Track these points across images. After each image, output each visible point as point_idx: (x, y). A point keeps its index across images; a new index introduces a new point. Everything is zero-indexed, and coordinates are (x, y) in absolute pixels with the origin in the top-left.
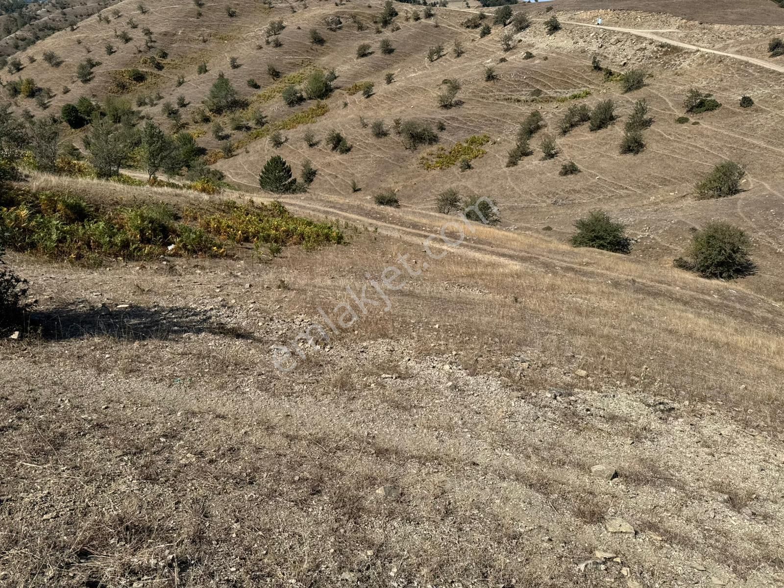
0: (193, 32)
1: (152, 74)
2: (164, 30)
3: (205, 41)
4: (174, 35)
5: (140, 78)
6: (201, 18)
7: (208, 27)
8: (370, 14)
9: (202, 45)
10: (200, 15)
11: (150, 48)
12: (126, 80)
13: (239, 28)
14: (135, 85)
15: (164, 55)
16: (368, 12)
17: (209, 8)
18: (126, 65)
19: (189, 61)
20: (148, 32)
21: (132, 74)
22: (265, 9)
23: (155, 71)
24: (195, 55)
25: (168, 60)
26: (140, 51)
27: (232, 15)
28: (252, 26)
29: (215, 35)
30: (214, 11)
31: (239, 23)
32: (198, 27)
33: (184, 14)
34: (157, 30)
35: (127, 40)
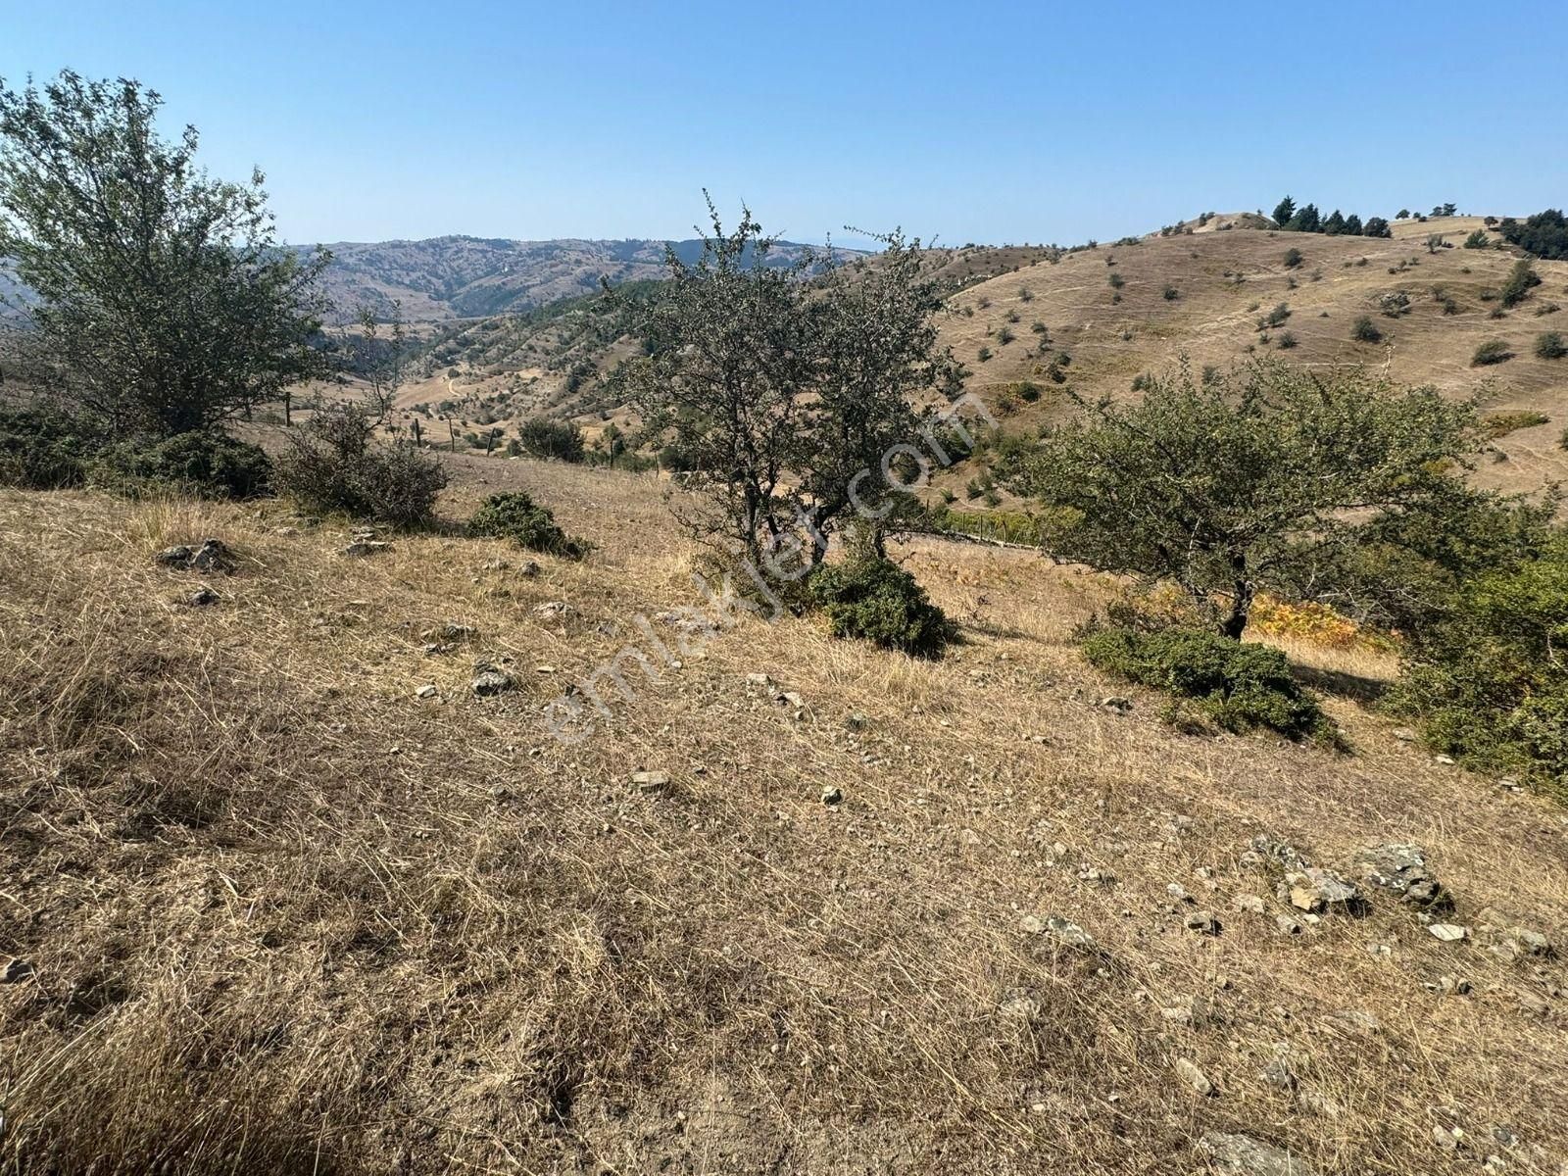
0: (1106, 325)
1: (1048, 389)
2: (1062, 324)
3: (1127, 338)
4: (1080, 330)
5: (1031, 394)
6: (1120, 304)
7: (1131, 317)
8: (1470, 285)
9: (1121, 345)
10: (1118, 299)
11: (1044, 350)
12: (1013, 398)
13: (1185, 316)
14: (1024, 405)
15: (1066, 361)
16: (1466, 280)
17: (1133, 289)
18: (1009, 376)
19: (1104, 369)
20: (1040, 329)
21: (1022, 389)
22: (1229, 284)
23: (1053, 385)
24: (1115, 360)
25: (1071, 368)
26: (1030, 356)
27: (1170, 296)
28: (1209, 312)
29: (1143, 329)
30: (1141, 292)
31: (1183, 309)
32: (1115, 317)
33: (1091, 300)
34: (1054, 324)
35: (1007, 339)
